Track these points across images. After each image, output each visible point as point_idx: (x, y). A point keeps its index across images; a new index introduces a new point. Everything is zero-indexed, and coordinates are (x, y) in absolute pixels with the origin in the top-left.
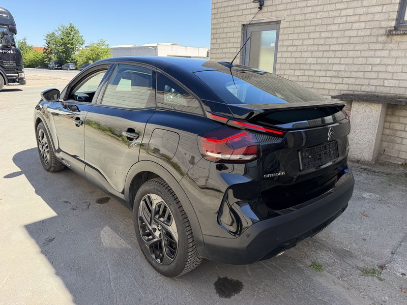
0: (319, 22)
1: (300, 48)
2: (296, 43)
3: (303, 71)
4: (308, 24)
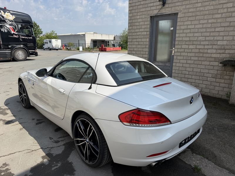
4: (199, 14)
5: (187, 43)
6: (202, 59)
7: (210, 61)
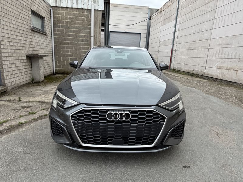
0: (13, 15)
1: (9, 28)
2: (7, 24)
3: (13, 43)
4: (10, 14)
5: (8, 40)
6: (18, 55)
7: (22, 56)
